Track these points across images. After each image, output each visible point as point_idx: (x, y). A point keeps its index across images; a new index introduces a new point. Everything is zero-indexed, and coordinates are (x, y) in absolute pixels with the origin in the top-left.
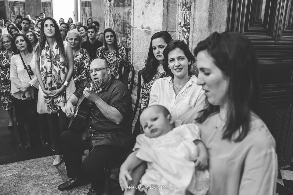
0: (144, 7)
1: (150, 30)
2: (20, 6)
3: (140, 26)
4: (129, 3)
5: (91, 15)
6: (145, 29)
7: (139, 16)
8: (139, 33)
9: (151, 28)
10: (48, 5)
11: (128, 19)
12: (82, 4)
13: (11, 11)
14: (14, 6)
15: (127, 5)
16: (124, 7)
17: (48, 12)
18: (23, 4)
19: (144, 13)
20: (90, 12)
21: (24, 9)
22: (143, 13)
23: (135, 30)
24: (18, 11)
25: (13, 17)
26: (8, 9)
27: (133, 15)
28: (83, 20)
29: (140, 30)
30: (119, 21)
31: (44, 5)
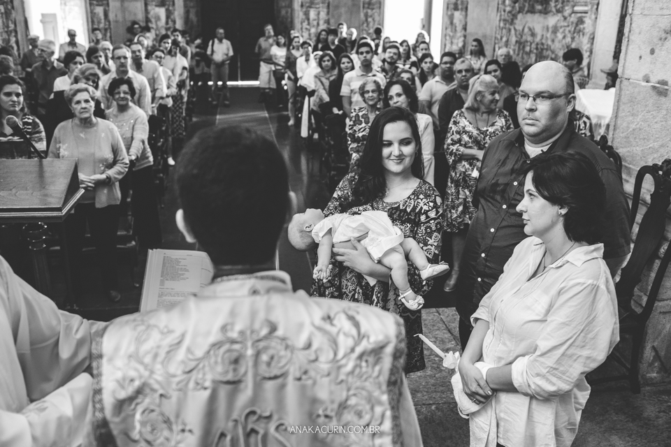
0: (655, 40)
1: (666, 87)
2: (321, 9)
3: (641, 76)
4: (558, 7)
5: (465, 29)
6: (652, 84)
7: (641, 57)
8: (637, 90)
9: (670, 83)
10: (375, 7)
11: (553, 41)
12: (448, 4)
13: (304, 17)
14: (310, 7)
15: (554, 10)
16: (547, 16)
17: (373, 19)
18: (326, 5)
19: (656, 51)
20: (463, 23)
21: (328, 13)
22: (652, 52)
23: (625, 82)
24: (316, 17)
25: (306, 29)
26: (299, 15)
27: (626, 54)
28: (448, 38)
29: (639, 84)
30: (531, 44)
31: (366, 6)
